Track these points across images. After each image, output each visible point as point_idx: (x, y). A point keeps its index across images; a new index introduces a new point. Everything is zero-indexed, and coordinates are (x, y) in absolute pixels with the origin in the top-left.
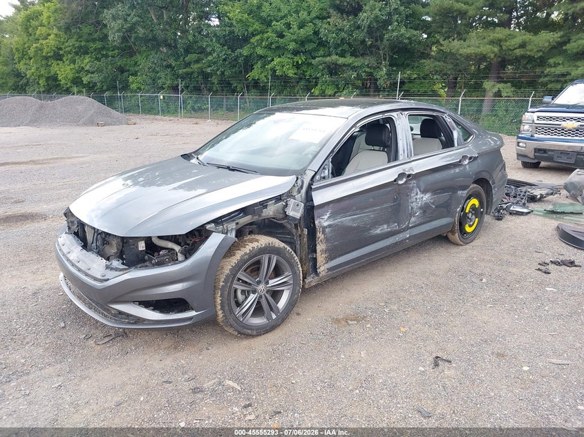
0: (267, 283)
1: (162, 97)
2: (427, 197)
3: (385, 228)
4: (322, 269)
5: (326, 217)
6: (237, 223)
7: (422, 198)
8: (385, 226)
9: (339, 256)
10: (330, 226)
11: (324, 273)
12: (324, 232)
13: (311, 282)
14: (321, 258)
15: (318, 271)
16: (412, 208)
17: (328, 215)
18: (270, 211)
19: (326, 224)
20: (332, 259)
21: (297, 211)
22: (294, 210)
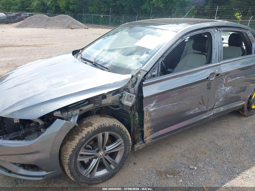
0: (105, 149)
1: (102, 17)
2: (228, 89)
3: (197, 110)
4: (147, 138)
5: (152, 105)
6: (81, 110)
7: (225, 89)
8: (197, 109)
9: (161, 129)
10: (154, 111)
11: (149, 141)
12: (150, 115)
13: (139, 147)
14: (146, 133)
15: (145, 140)
16: (217, 96)
17: (154, 104)
18: (109, 101)
19: (152, 110)
20: (155, 132)
21: (130, 101)
22: (127, 100)
